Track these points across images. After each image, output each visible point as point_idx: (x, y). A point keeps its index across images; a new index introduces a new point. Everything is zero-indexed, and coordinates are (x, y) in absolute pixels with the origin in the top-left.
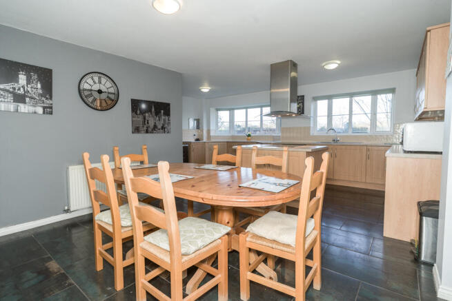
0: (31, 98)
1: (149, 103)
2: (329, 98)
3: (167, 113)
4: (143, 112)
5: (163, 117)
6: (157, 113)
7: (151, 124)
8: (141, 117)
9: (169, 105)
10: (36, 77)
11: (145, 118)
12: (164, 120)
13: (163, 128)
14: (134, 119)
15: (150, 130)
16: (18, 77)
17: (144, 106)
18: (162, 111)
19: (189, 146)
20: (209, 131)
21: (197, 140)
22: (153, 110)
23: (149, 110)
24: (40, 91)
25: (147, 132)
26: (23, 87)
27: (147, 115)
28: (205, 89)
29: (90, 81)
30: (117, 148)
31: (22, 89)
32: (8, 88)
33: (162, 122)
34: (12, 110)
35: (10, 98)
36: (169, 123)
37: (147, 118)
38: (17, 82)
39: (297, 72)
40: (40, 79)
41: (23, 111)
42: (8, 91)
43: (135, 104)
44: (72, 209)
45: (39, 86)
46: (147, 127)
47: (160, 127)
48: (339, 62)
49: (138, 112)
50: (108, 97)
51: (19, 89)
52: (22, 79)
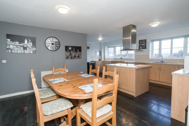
0: (29, 48)
1: (72, 47)
2: (160, 40)
3: (80, 51)
4: (70, 51)
5: (78, 52)
6: (76, 51)
7: (73, 55)
8: (69, 53)
9: (81, 47)
10: (30, 40)
11: (70, 53)
12: (79, 54)
13: (78, 57)
14: (66, 54)
15: (73, 58)
16: (24, 41)
17: (70, 48)
18: (78, 50)
19: (95, 63)
20: (104, 56)
21: (99, 60)
22: (74, 50)
23: (72, 50)
24: (32, 45)
25: (72, 58)
26: (26, 44)
27: (71, 52)
28: (100, 39)
29: (49, 40)
30: (53, 66)
31: (26, 45)
32: (21, 45)
33: (78, 54)
34: (23, 53)
35: (22, 48)
36: (81, 55)
37: (71, 53)
38: (24, 43)
39: (136, 30)
40: (32, 41)
41: (26, 53)
42: (21, 46)
43: (67, 48)
44: (42, 87)
45: (31, 44)
46: (72, 57)
47: (77, 56)
48: (159, 23)
49: (68, 51)
50: (56, 46)
51: (25, 45)
52: (26, 41)
